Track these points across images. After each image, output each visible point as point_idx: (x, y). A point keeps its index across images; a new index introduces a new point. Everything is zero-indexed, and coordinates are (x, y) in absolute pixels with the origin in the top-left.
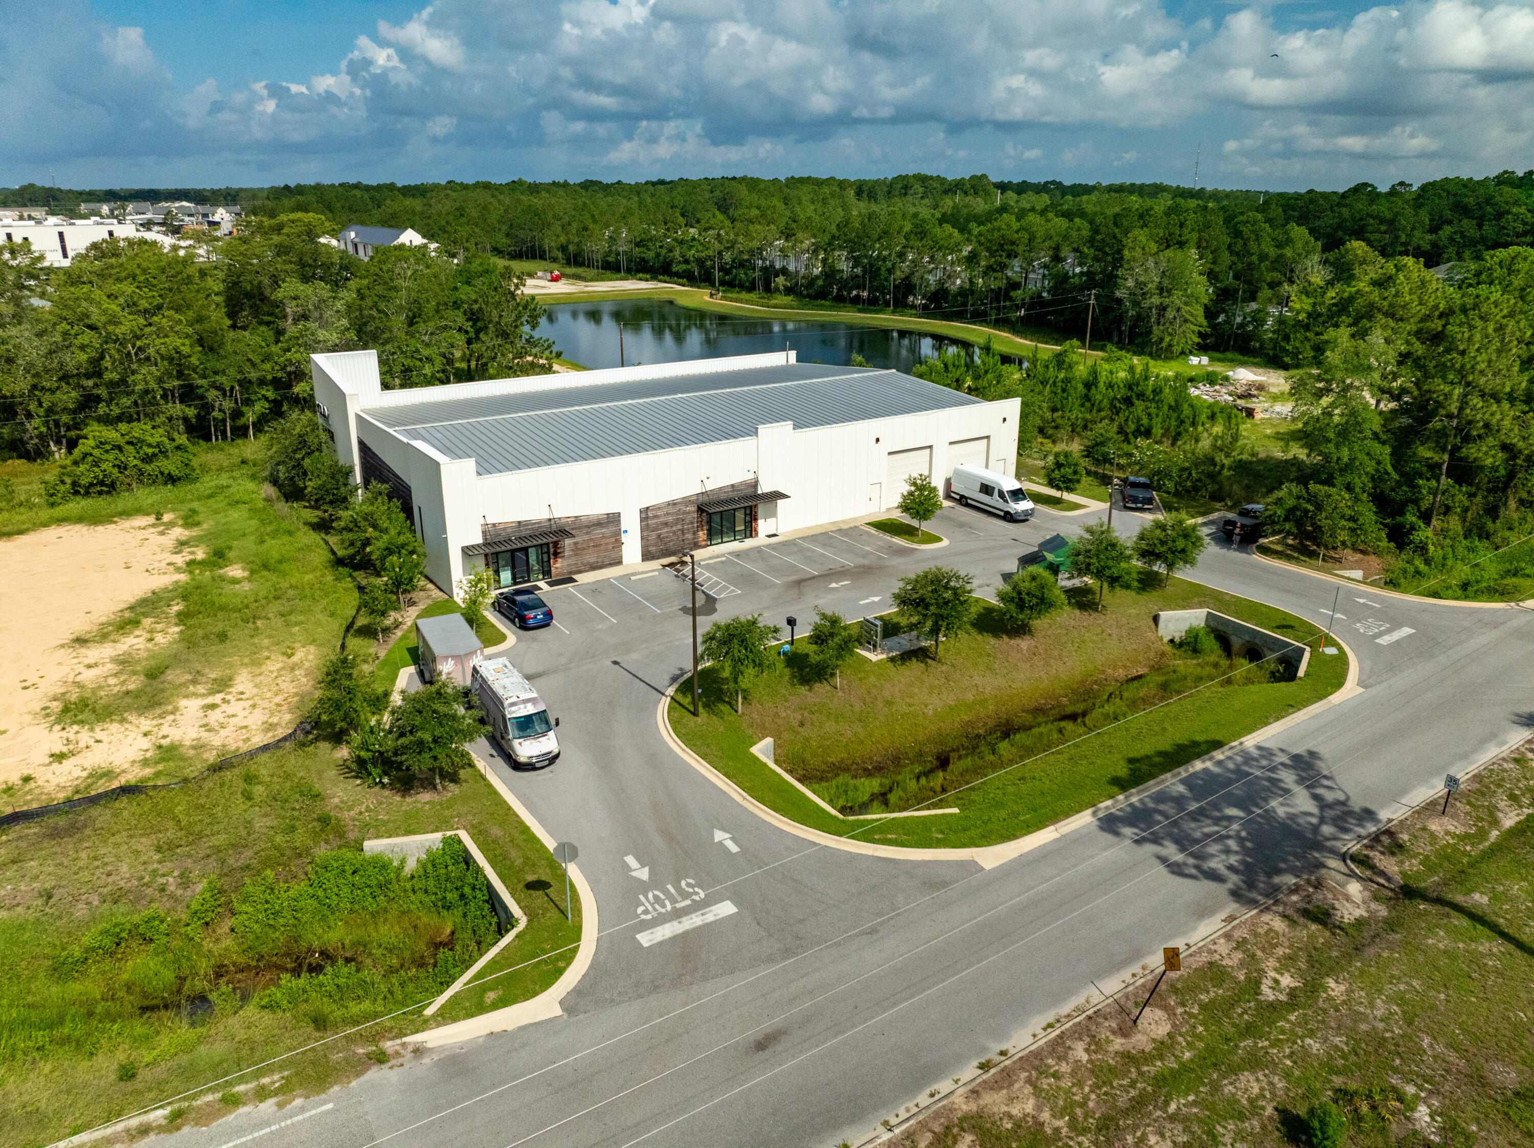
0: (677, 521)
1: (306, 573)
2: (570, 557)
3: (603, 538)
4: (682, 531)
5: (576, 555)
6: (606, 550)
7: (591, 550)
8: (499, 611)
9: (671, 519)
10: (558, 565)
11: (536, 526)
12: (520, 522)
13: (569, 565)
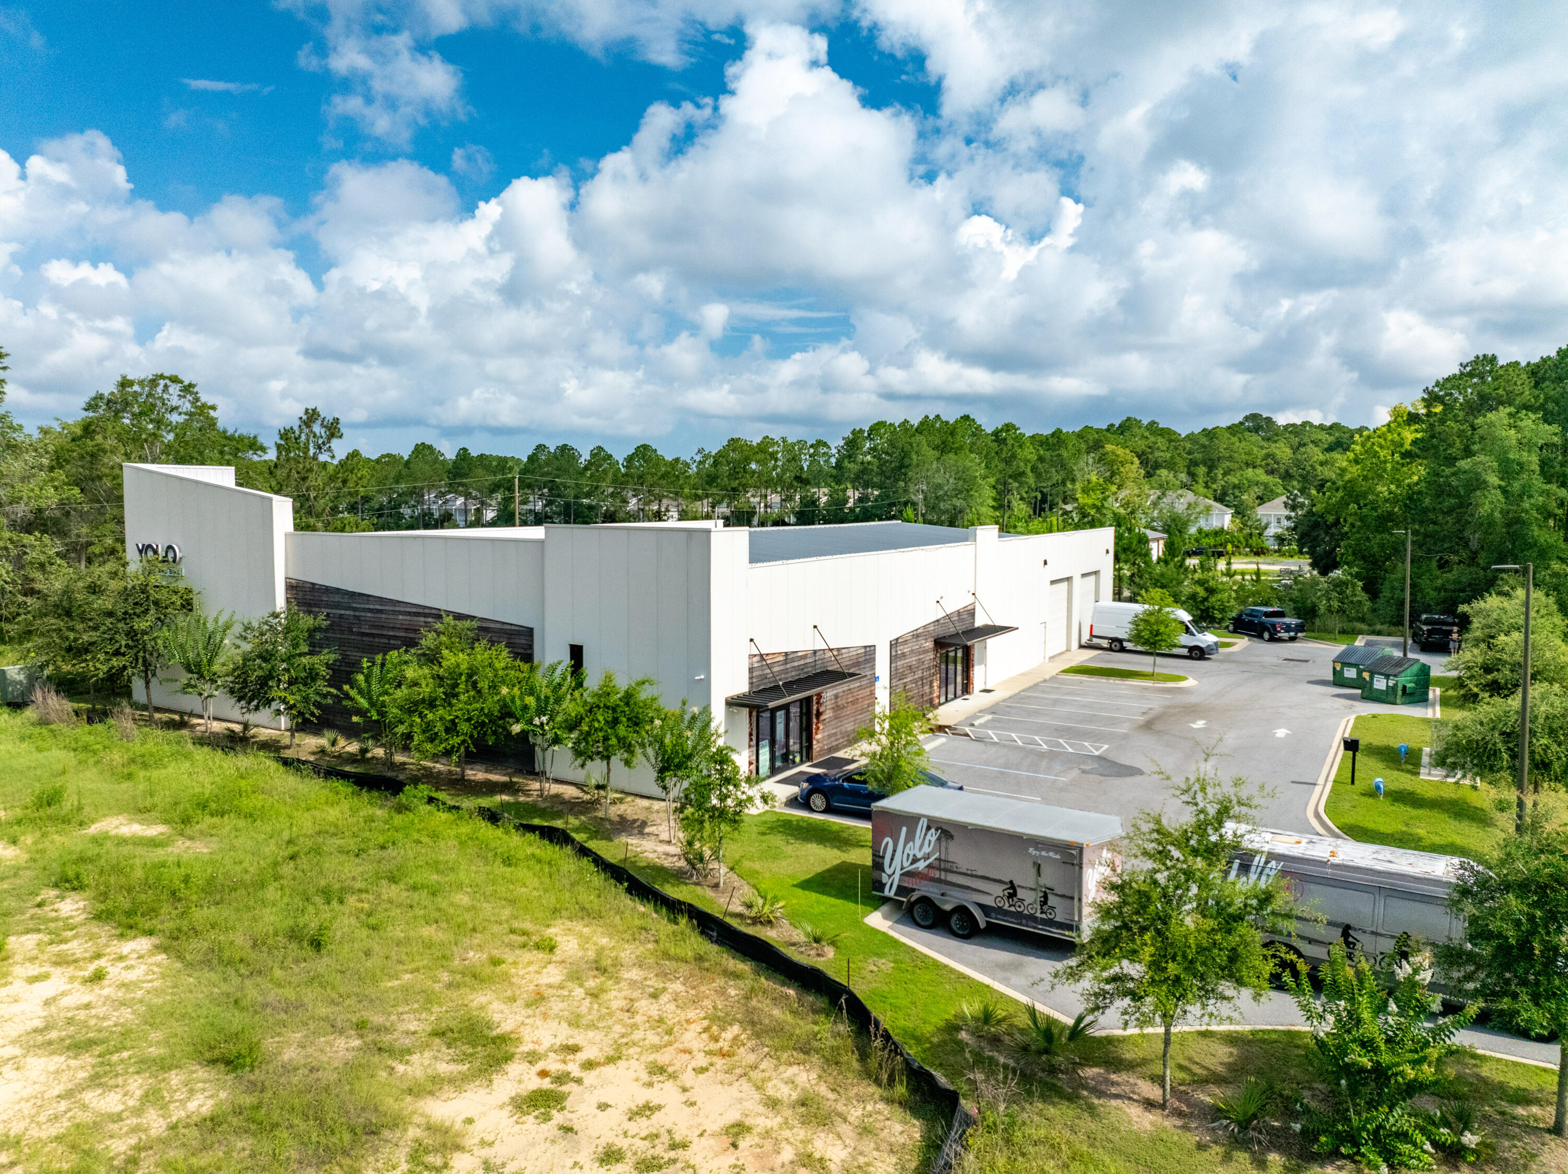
0: (919, 665)
2: (830, 720)
4: (922, 679)
5: (835, 718)
6: (863, 711)
7: (849, 710)
8: (829, 810)
9: (913, 660)
10: (819, 736)
11: (802, 662)
12: (786, 654)
13: (829, 736)
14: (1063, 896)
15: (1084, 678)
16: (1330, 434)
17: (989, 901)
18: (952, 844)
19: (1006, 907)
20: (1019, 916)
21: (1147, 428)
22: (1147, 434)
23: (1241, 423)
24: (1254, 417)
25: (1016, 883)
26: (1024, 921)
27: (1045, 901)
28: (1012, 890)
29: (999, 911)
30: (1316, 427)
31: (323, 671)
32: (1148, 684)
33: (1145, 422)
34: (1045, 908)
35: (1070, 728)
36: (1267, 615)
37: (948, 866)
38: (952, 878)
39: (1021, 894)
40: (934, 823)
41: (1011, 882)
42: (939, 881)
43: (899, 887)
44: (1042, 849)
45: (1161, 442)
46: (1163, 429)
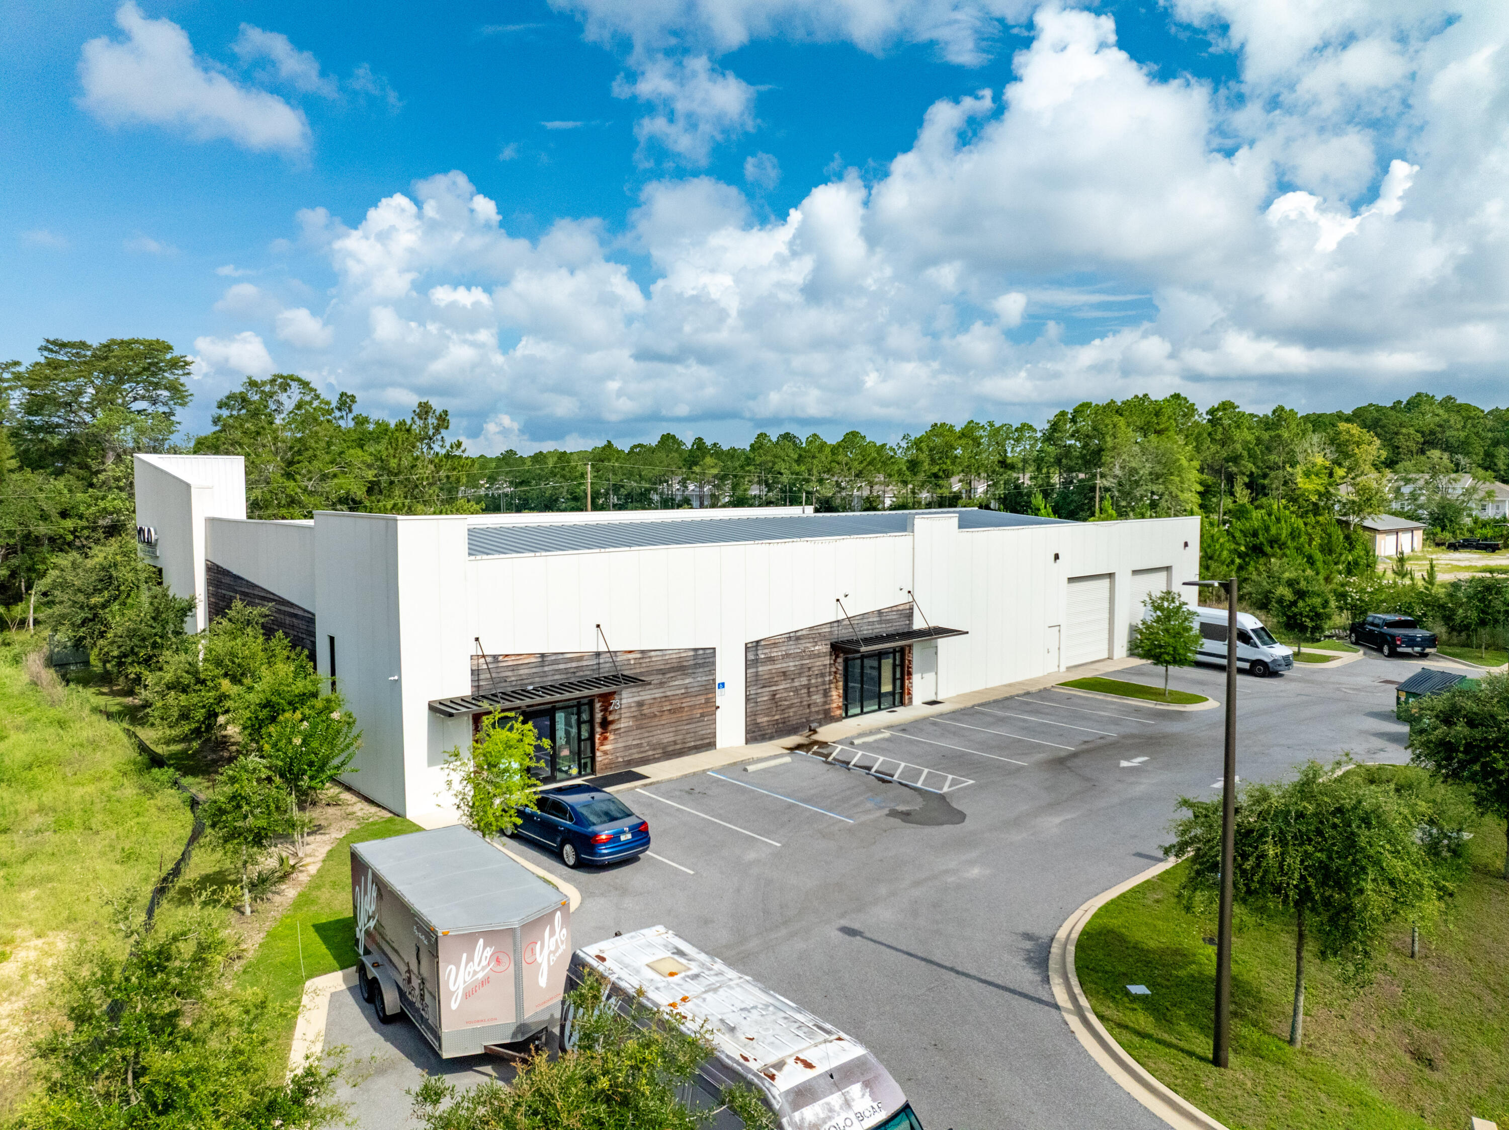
0: (802, 671)
1: (78, 784)
2: (629, 730)
3: (686, 695)
4: (808, 687)
5: (639, 728)
6: (690, 721)
7: (666, 719)
9: (791, 665)
10: (607, 747)
11: (574, 665)
12: (543, 655)
13: (627, 748)
14: (431, 993)
17: (401, 983)
18: (382, 904)
19: (408, 993)
20: (413, 1007)
26: (416, 1015)
27: (422, 992)
28: (409, 974)
29: (406, 998)
33: (1439, 398)
34: (424, 1004)
35: (961, 756)
36: (1391, 624)
37: (383, 931)
38: (384, 945)
39: (413, 980)
40: (374, 876)
41: (408, 964)
42: (380, 948)
44: (419, 930)
45: (1456, 420)
46: (1460, 405)
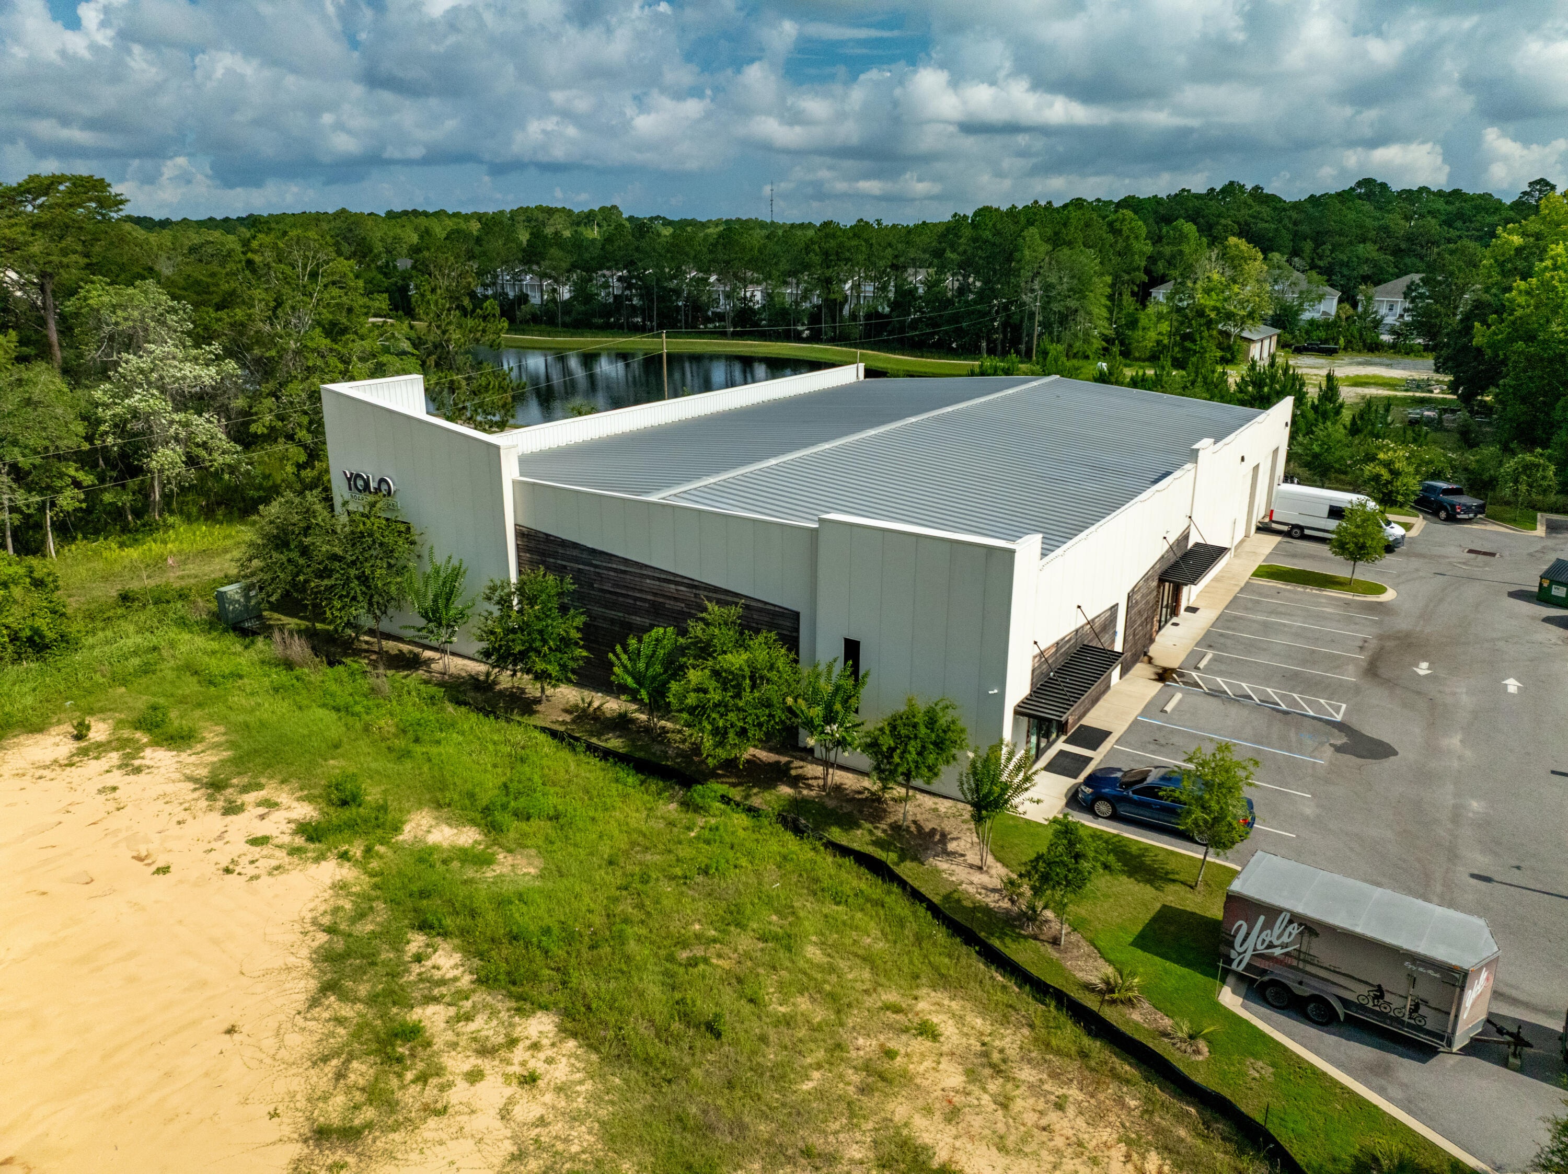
0: (1146, 606)
4: (1147, 619)
8: (1115, 817)
9: (1142, 604)
11: (1068, 646)
12: (1058, 643)
14: (1436, 1009)
15: (1279, 585)
16: (1447, 203)
17: (1351, 997)
18: (1315, 940)
19: (1370, 1005)
20: (1383, 1016)
21: (1250, 194)
22: (1250, 201)
23: (1352, 189)
24: (1367, 182)
25: (1384, 988)
26: (1388, 1021)
27: (1416, 1008)
28: (1380, 993)
29: (1362, 1008)
30: (1434, 193)
31: (574, 634)
32: (1348, 596)
33: (1249, 187)
34: (1415, 1015)
35: (1296, 674)
36: (1447, 492)
37: (1308, 958)
38: (1309, 968)
39: (1388, 997)
40: (1294, 918)
41: (1379, 986)
42: (1296, 968)
43: (1248, 964)
44: (1419, 966)
45: (1265, 211)
46: (1268, 196)
